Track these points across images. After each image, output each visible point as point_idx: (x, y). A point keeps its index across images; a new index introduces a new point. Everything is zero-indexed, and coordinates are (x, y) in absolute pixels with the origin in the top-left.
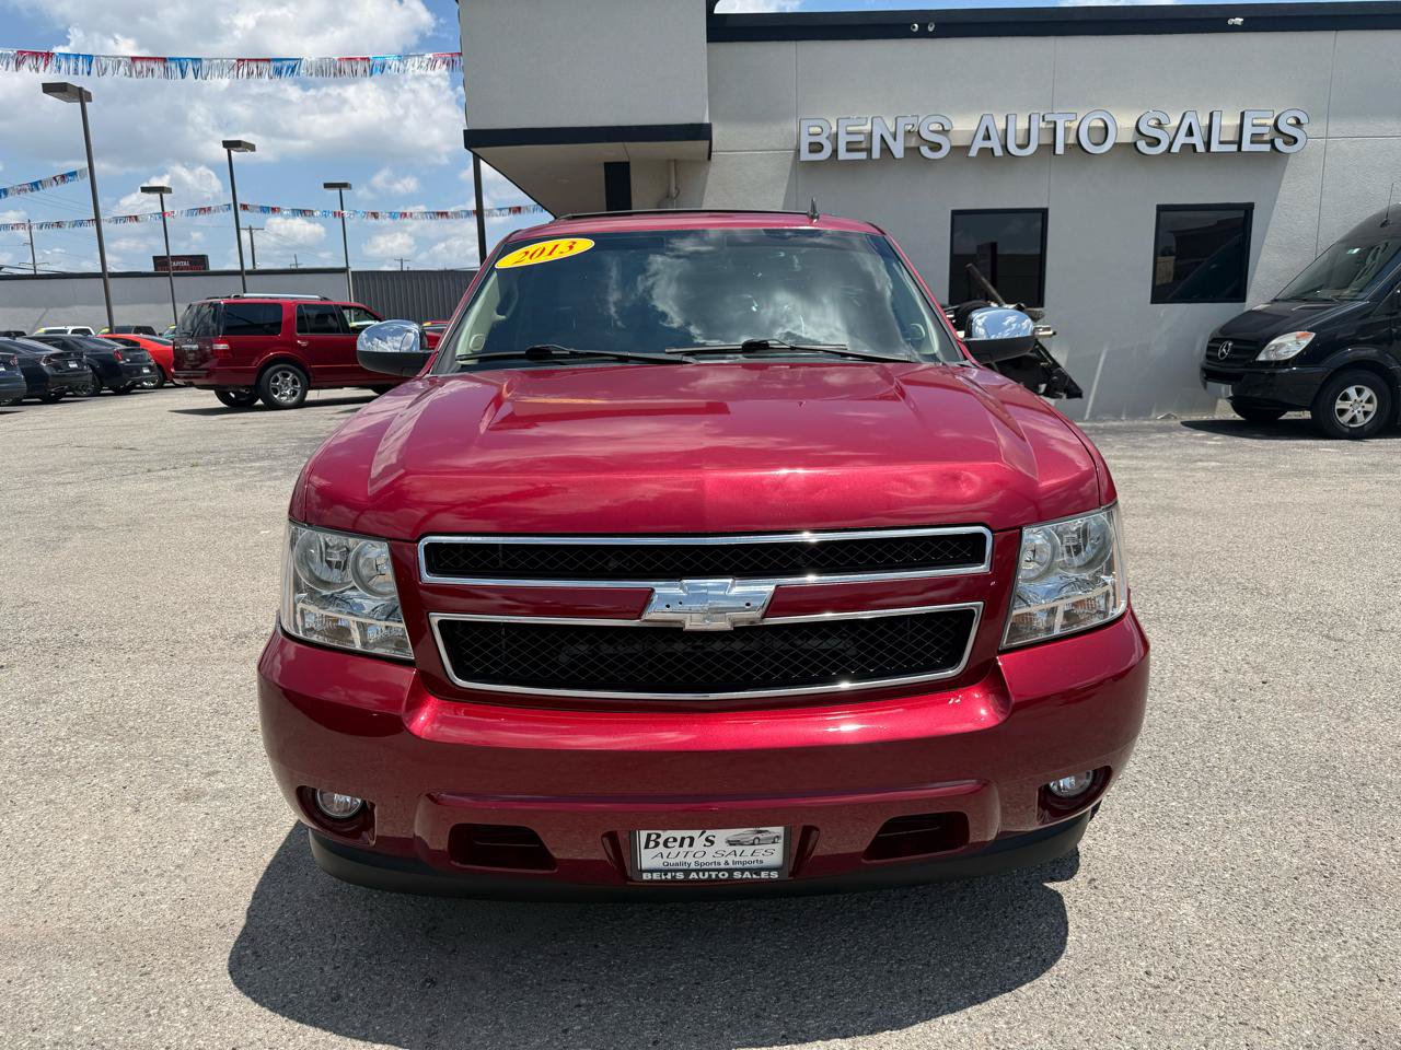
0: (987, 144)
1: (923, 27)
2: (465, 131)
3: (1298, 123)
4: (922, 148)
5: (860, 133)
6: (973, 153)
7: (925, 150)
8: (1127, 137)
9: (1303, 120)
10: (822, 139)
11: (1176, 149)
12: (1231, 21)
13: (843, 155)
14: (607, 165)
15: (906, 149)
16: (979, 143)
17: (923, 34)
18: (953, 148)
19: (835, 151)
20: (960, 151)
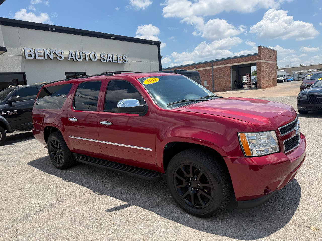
0: (72, 58)
1: (52, 29)
3: (125, 58)
4: (57, 58)
5: (41, 53)
6: (69, 59)
7: (58, 58)
8: (99, 58)
9: (126, 57)
10: (31, 53)
11: (108, 61)
12: (111, 37)
13: (37, 58)
15: (54, 58)
16: (70, 57)
17: (51, 30)
18: (65, 58)
19: (35, 57)
20: (66, 59)
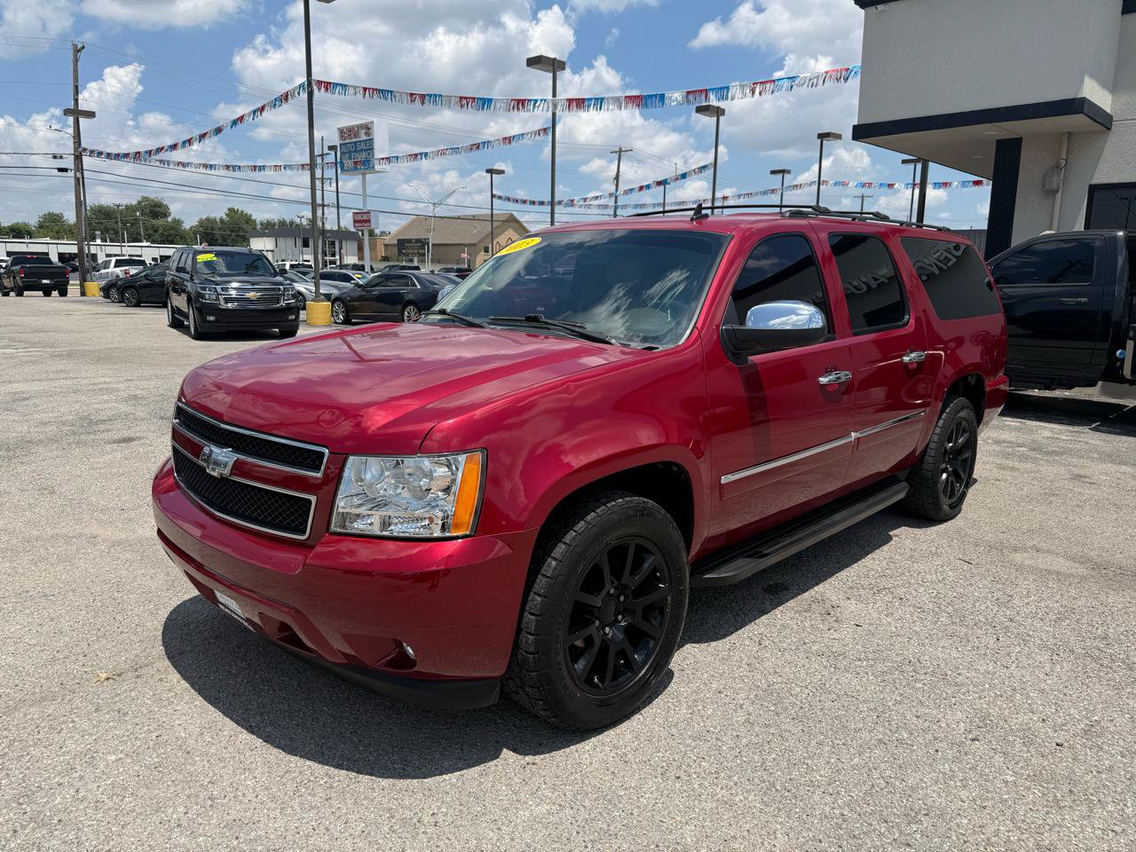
2: (854, 126)
14: (998, 141)
